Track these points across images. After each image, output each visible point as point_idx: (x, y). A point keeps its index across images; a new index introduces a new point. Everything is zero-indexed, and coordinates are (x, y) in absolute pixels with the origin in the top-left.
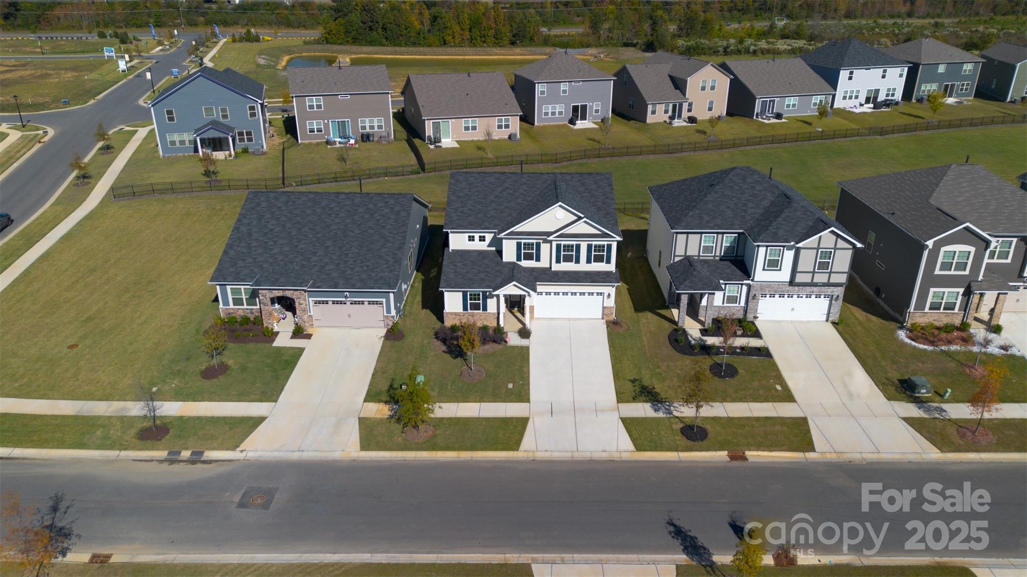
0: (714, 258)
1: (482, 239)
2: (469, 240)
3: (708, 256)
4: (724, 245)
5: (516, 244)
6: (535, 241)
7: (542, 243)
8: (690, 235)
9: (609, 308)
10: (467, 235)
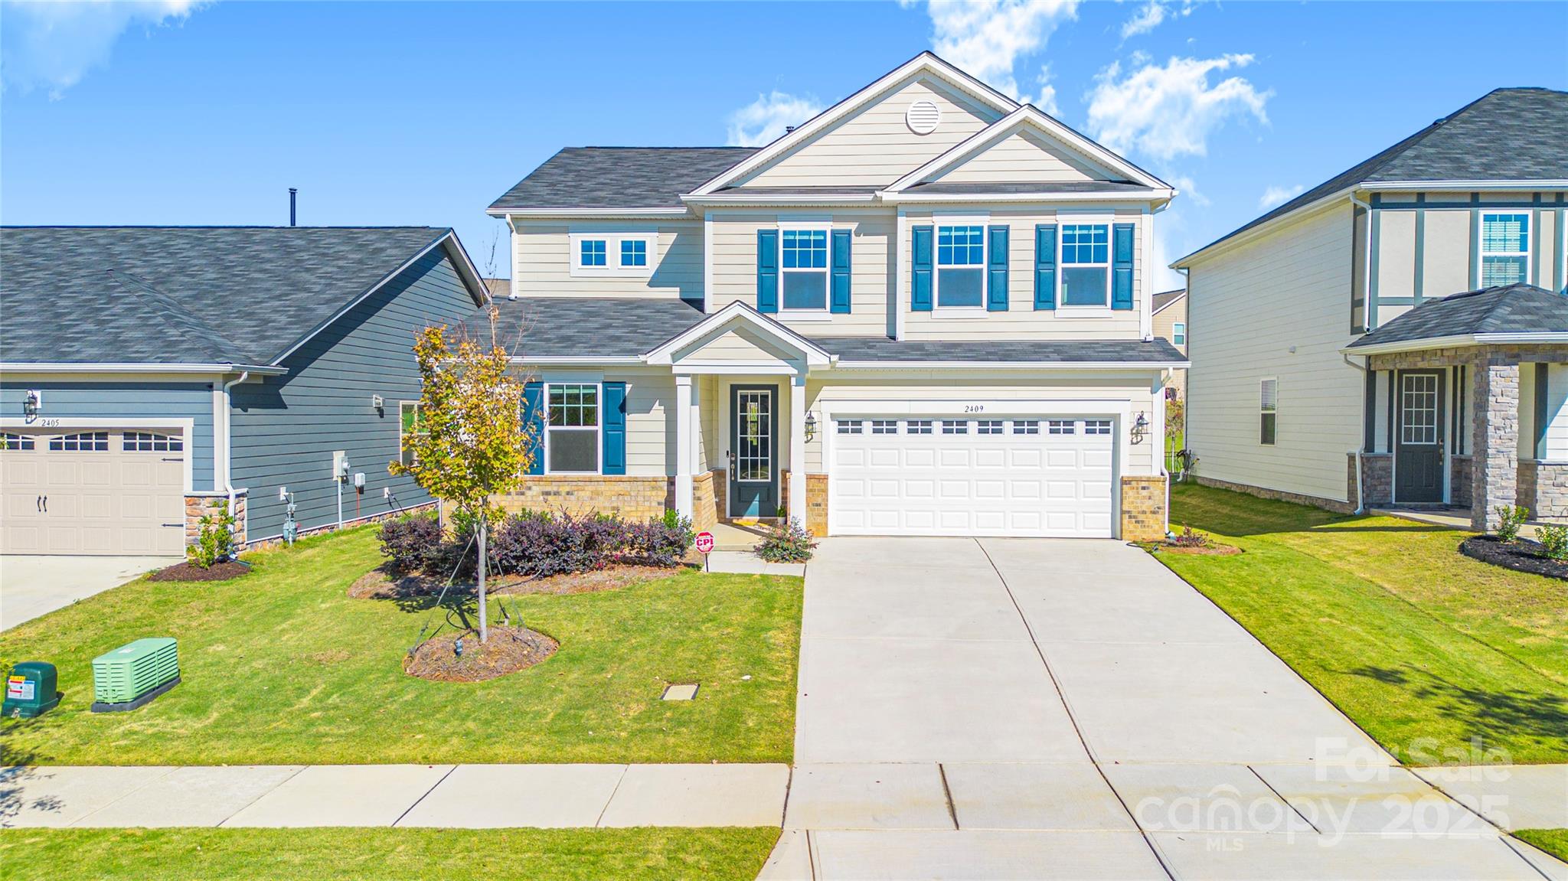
1: (633, 254)
2: (586, 261)
4: (1565, 254)
5: (755, 240)
6: (827, 227)
7: (858, 234)
8: (1429, 215)
9: (1144, 484)
10: (576, 240)
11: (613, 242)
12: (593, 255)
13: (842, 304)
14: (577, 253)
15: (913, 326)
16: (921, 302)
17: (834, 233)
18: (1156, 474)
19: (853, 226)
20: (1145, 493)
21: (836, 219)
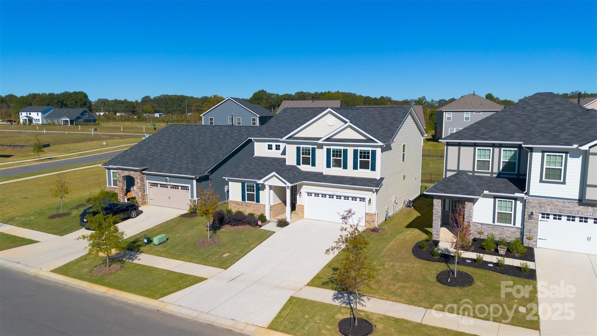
0: (492, 175)
1: (278, 147)
2: (269, 149)
3: (485, 173)
4: (502, 160)
5: (296, 149)
6: (311, 146)
7: (317, 149)
8: (462, 148)
9: (370, 215)
10: (267, 144)
11: (274, 145)
12: (270, 147)
13: (313, 164)
14: (267, 147)
15: (327, 172)
16: (328, 166)
17: (312, 148)
18: (374, 213)
19: (316, 147)
20: (370, 217)
21: (312, 145)
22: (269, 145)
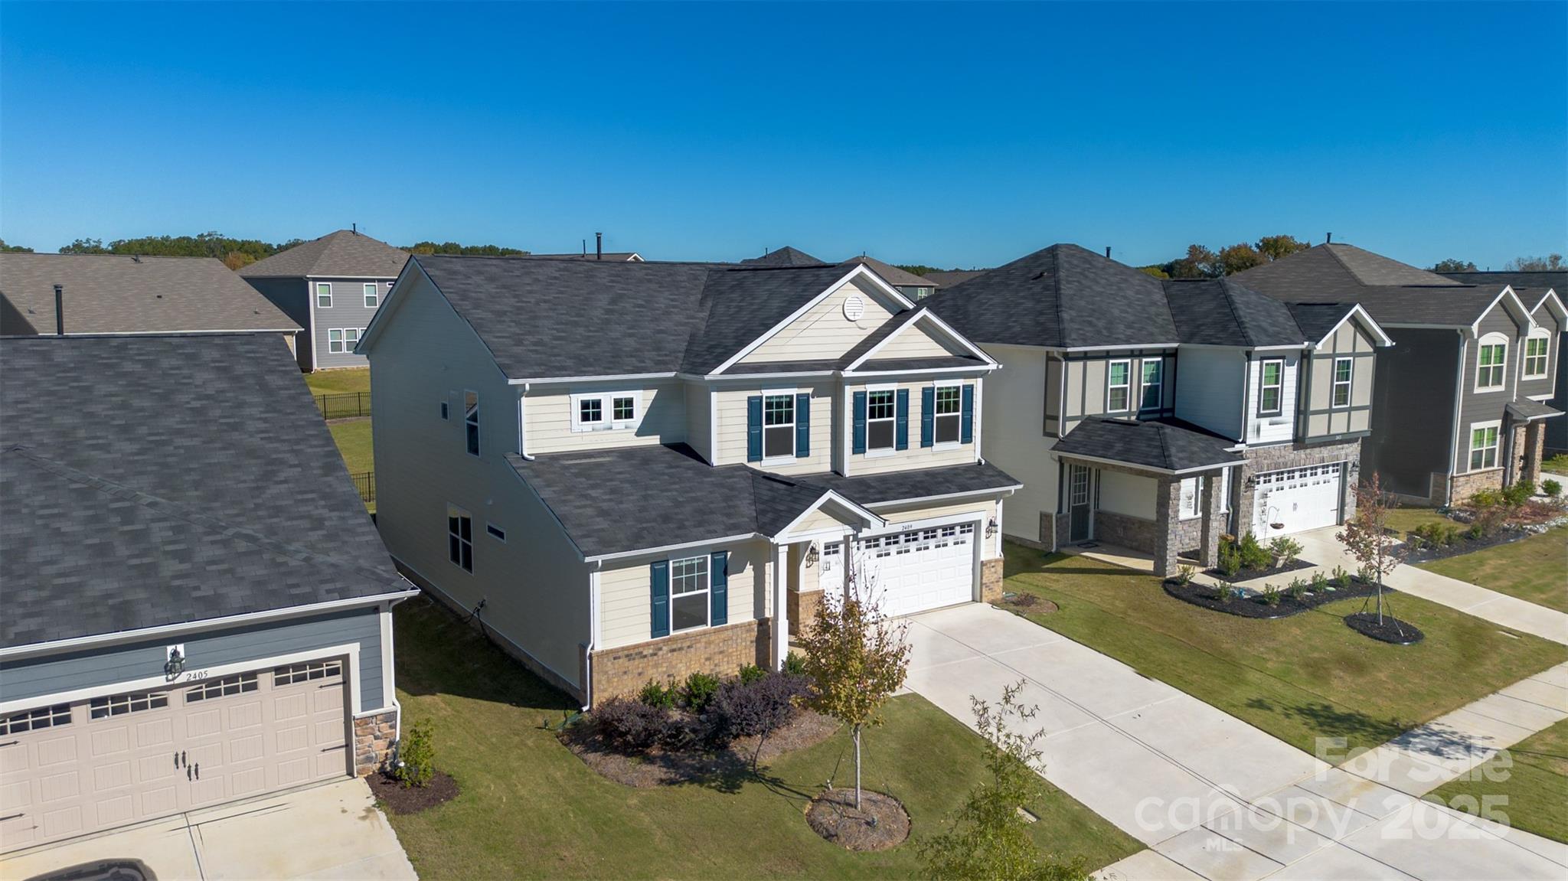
0: (1129, 418)
1: (624, 409)
2: (585, 417)
3: (1121, 415)
4: (1143, 384)
5: (745, 405)
6: (793, 392)
7: (813, 397)
8: (1089, 363)
9: (993, 564)
10: (577, 398)
11: (607, 399)
12: (590, 412)
13: (804, 451)
14: (577, 411)
15: (855, 466)
16: (859, 448)
17: (798, 397)
18: (998, 556)
19: (810, 391)
20: (993, 570)
21: (800, 386)
22: (585, 405)
